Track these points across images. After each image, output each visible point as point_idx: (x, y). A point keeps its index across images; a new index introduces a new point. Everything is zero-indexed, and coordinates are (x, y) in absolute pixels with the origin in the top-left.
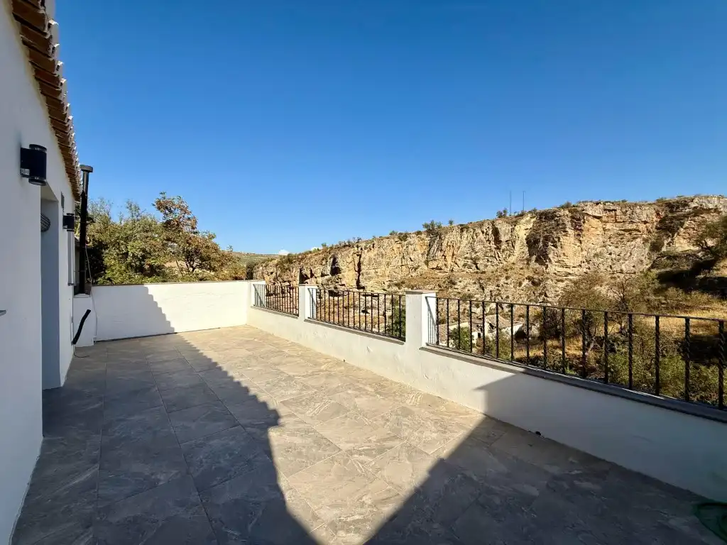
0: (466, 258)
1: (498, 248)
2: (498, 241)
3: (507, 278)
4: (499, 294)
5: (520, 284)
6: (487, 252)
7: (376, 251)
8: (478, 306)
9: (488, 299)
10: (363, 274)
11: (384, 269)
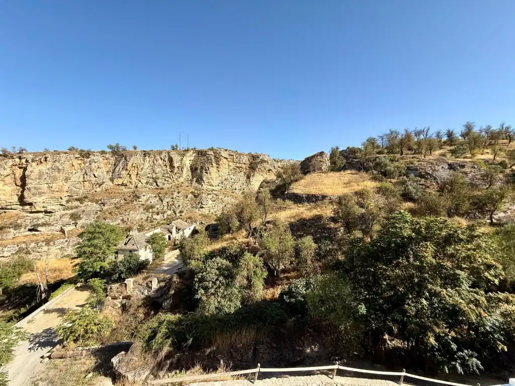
0: (148, 177)
1: (171, 171)
2: (172, 167)
3: (178, 193)
4: (173, 204)
5: (187, 197)
6: (164, 174)
7: (49, 165)
8: (158, 214)
9: (166, 208)
10: (29, 189)
11: (61, 184)
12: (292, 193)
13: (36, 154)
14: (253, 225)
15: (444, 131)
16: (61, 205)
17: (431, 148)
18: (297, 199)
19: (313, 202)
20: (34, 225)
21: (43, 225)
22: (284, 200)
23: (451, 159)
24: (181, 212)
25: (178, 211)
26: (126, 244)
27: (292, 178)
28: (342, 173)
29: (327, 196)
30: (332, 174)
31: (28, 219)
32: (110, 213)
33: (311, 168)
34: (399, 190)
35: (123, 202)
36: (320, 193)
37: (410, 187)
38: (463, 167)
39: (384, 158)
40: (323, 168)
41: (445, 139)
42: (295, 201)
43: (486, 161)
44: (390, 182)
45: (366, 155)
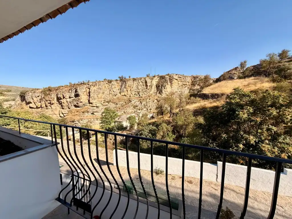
0: (135, 91)
1: (146, 88)
2: (147, 86)
3: (149, 99)
4: (147, 105)
5: (154, 101)
6: (143, 90)
7: (97, 87)
8: (139, 110)
9: (143, 107)
10: (91, 97)
11: (101, 95)
13: (93, 83)
16: (102, 104)
18: (205, 97)
19: (215, 98)
20: (93, 112)
21: (96, 112)
22: (196, 97)
24: (150, 109)
25: (149, 109)
26: (118, 119)
29: (225, 94)
31: (91, 110)
32: (119, 108)
35: (124, 103)
42: (203, 98)
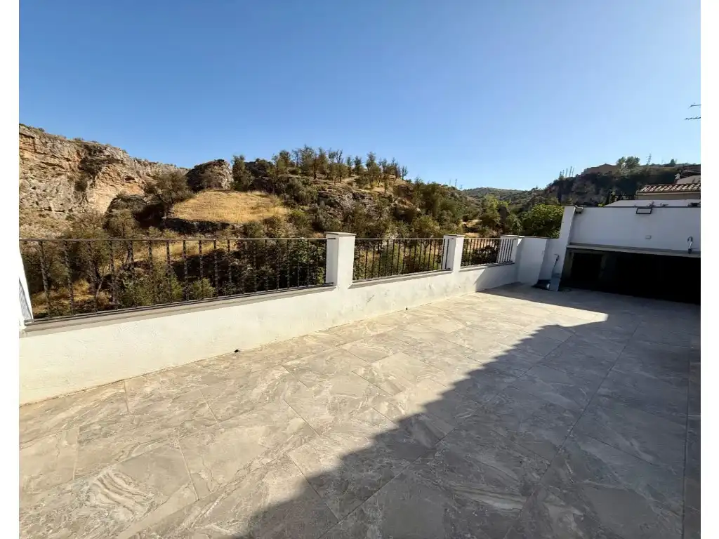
12: (174, 219)
14: (105, 270)
15: (353, 159)
17: (341, 176)
18: (184, 228)
19: (209, 232)
22: (161, 229)
23: (355, 188)
27: (174, 195)
28: (249, 193)
29: (228, 225)
30: (235, 194)
33: (205, 183)
34: (309, 218)
36: (219, 219)
37: (321, 216)
38: (363, 197)
39: (297, 179)
40: (223, 184)
41: (353, 166)
42: (180, 231)
43: (380, 194)
44: (302, 209)
45: (277, 172)
